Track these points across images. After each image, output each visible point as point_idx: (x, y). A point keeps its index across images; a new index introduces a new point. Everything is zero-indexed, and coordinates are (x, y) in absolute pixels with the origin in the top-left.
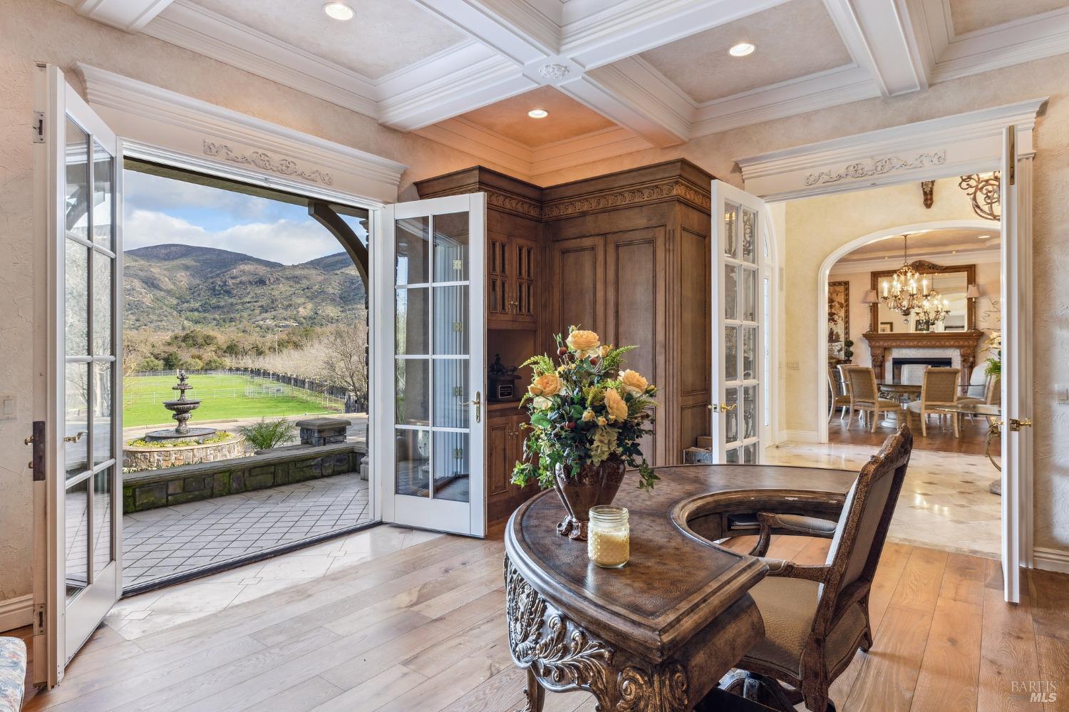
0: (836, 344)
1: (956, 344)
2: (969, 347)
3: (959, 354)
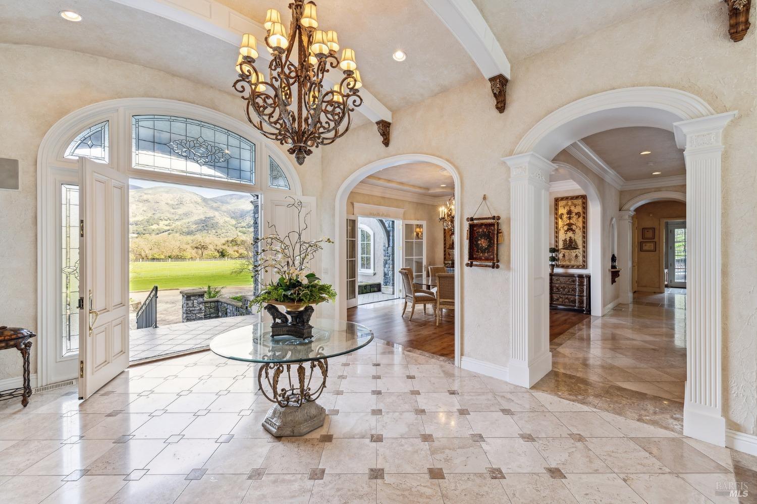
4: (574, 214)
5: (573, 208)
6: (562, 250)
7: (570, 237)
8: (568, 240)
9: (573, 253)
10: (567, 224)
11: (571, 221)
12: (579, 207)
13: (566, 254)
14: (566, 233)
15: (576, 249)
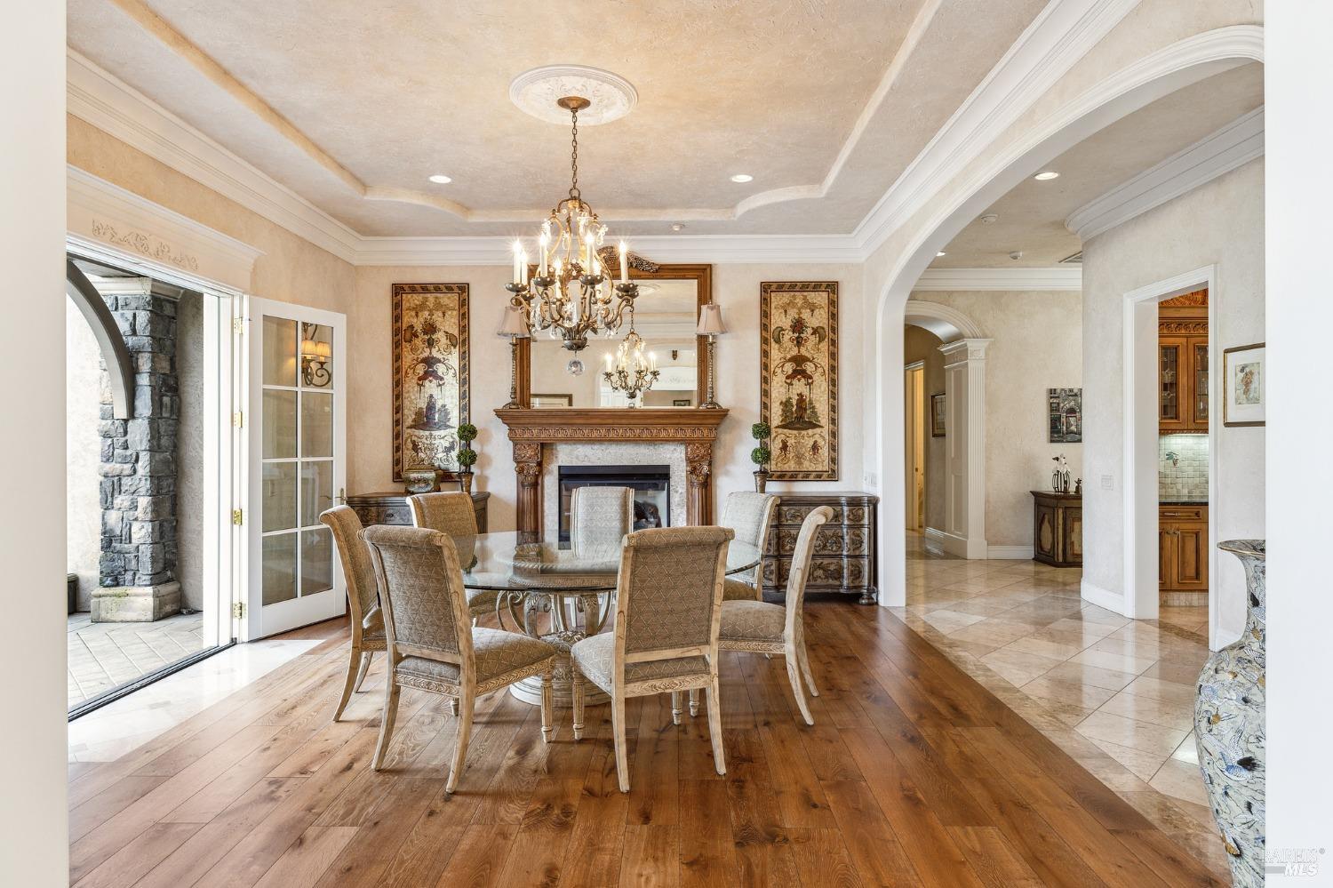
0: (442, 433)
1: (679, 435)
2: (702, 442)
3: (683, 456)
4: (810, 331)
5: (806, 315)
6: (780, 430)
7: (800, 395)
8: (794, 402)
9: (808, 437)
10: (794, 359)
11: (803, 351)
12: (822, 311)
13: (791, 442)
14: (791, 384)
15: (815, 426)
